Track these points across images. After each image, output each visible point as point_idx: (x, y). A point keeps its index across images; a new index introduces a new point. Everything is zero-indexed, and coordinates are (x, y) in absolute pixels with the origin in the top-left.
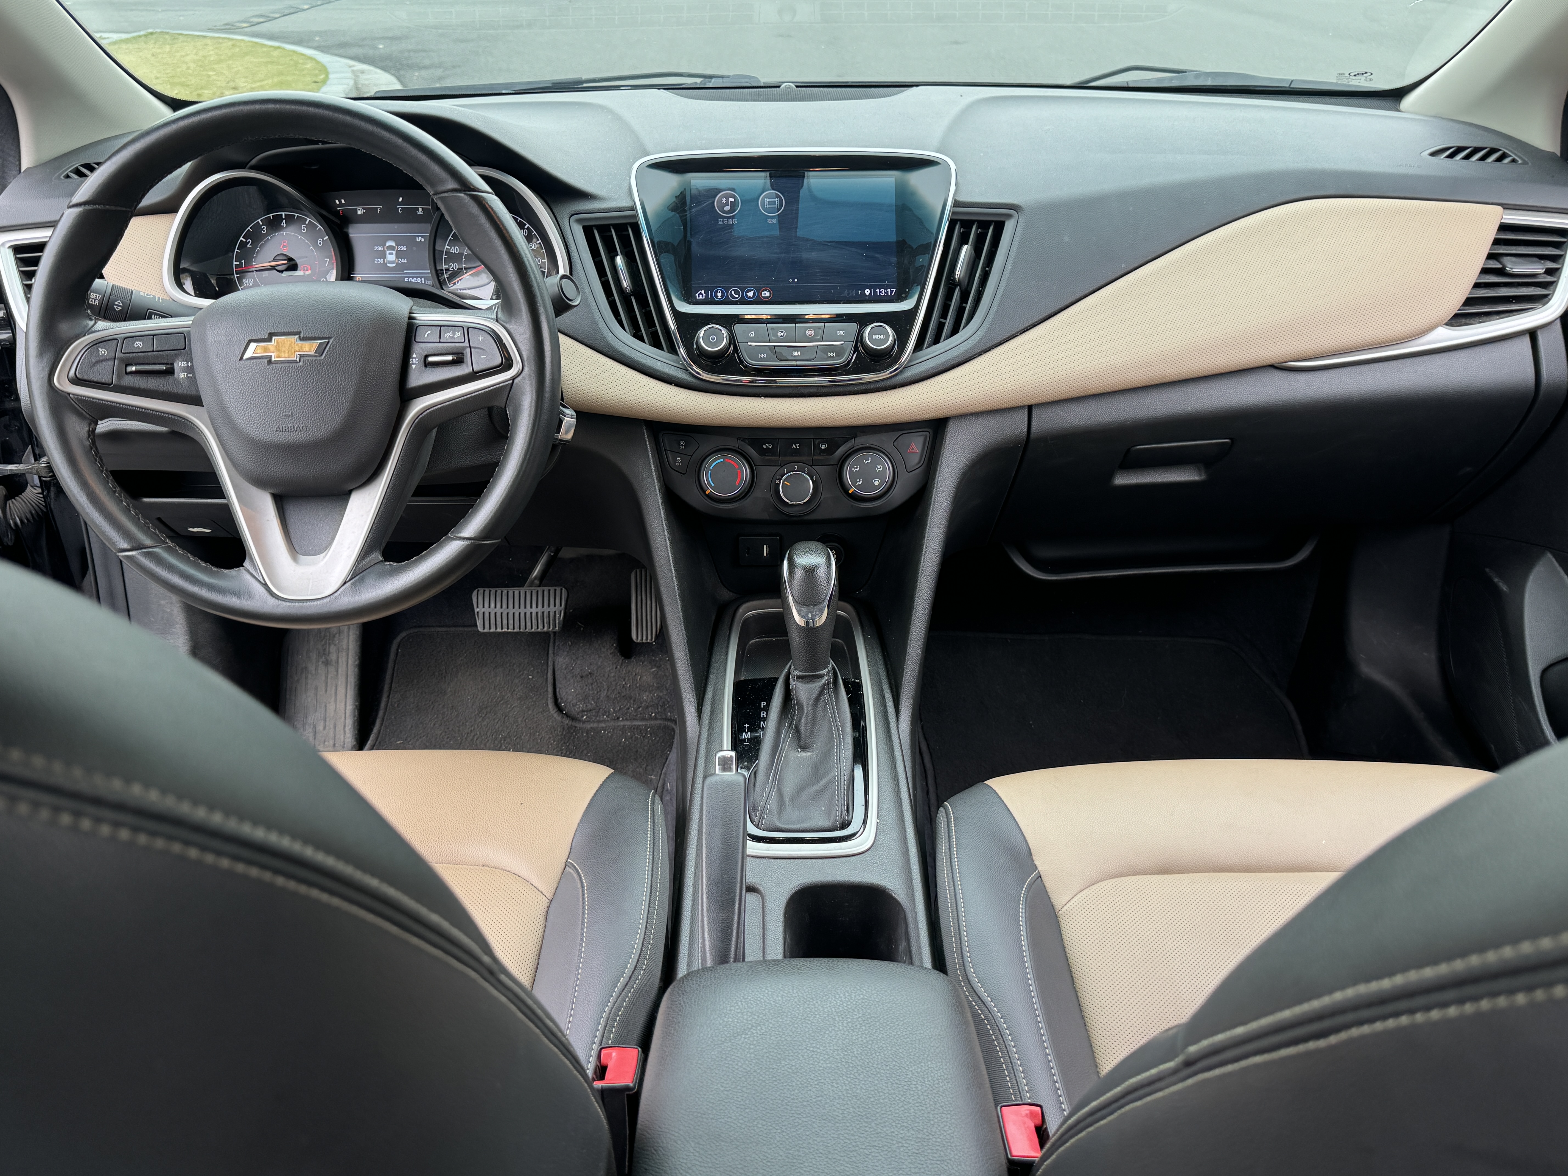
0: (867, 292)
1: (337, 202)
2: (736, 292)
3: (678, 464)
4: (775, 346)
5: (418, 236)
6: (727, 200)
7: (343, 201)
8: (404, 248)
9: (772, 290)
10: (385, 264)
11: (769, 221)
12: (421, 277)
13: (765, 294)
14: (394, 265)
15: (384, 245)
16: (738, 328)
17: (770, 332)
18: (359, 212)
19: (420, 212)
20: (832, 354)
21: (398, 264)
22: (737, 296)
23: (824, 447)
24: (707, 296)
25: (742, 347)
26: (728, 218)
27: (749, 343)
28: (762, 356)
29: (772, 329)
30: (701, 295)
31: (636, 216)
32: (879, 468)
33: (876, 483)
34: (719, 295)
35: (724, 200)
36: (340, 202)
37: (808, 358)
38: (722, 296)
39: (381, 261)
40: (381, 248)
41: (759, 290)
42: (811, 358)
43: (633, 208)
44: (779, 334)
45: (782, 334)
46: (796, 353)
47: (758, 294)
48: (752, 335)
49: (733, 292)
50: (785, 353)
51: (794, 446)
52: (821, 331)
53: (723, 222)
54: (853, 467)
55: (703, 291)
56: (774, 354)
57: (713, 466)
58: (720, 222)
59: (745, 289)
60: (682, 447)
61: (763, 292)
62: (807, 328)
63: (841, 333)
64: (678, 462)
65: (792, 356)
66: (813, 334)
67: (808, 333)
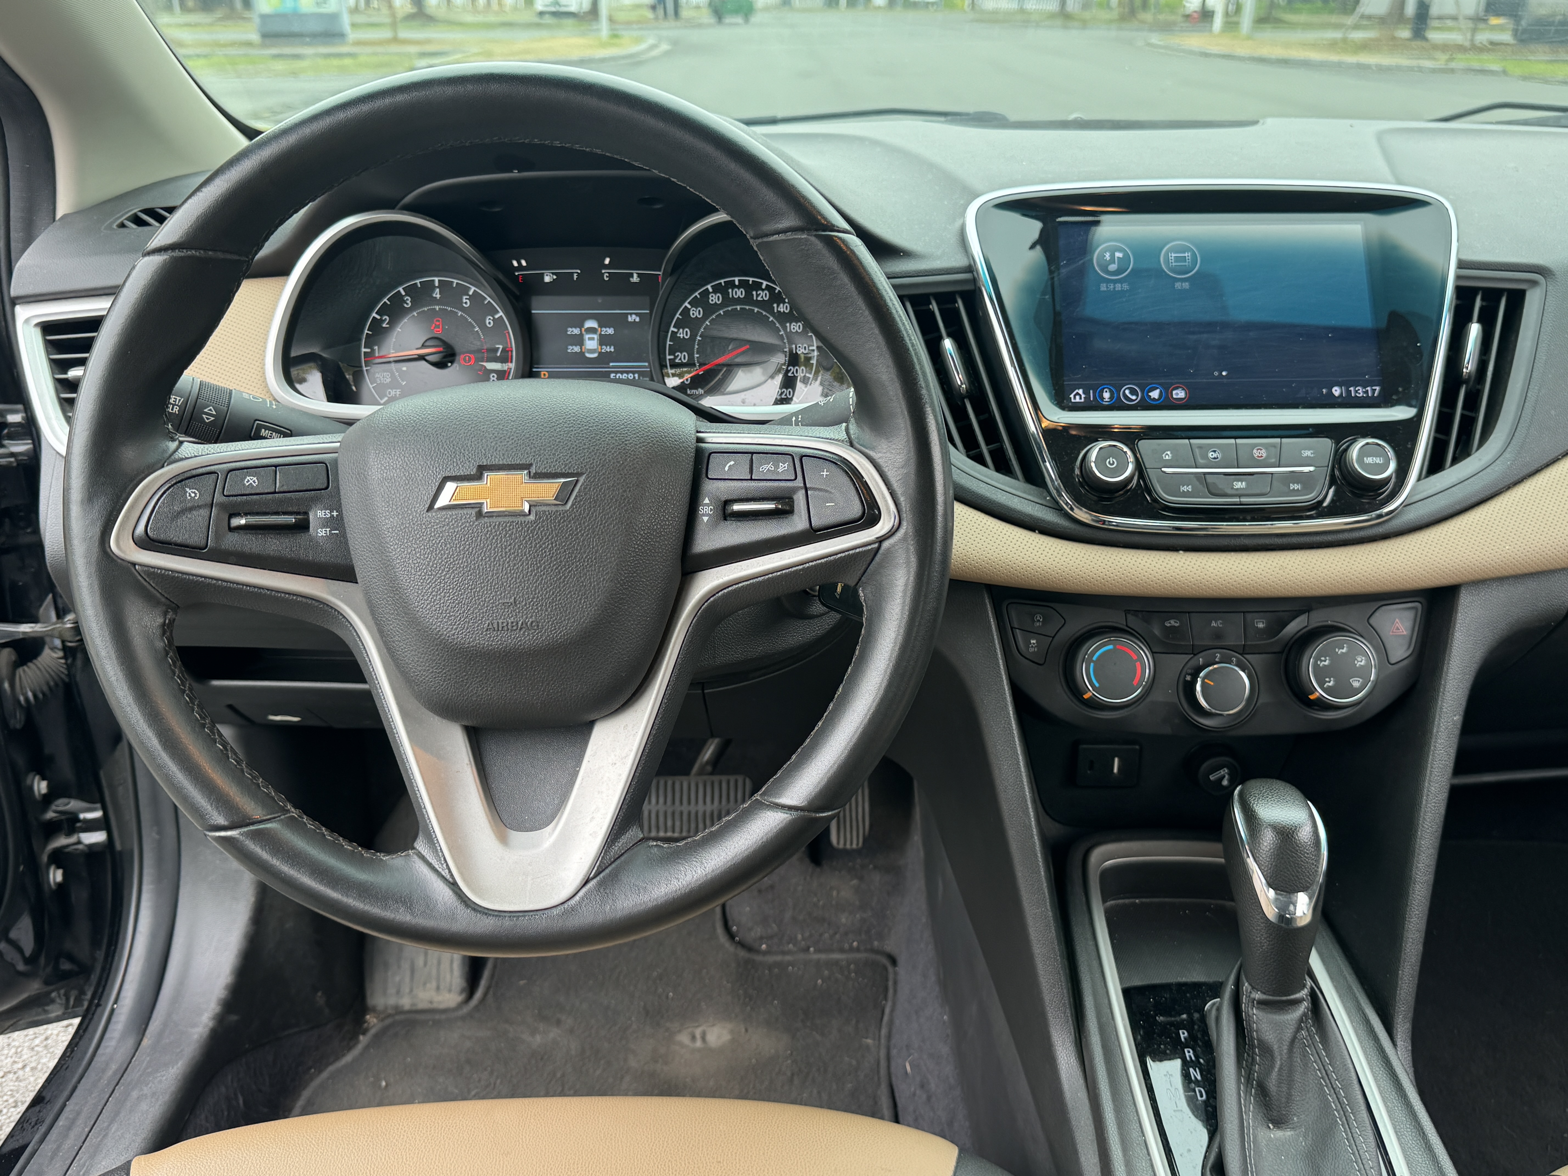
0: (1336, 391)
1: (515, 263)
2: (1133, 392)
3: (1031, 650)
4: (1205, 474)
5: (631, 314)
6: (1113, 256)
7: (524, 263)
8: (610, 331)
9: (1188, 387)
10: (582, 353)
11: (1178, 285)
12: (634, 373)
13: (1177, 394)
14: (595, 355)
15: (581, 326)
16: (1145, 445)
17: (1197, 451)
18: (547, 279)
19: (635, 279)
20: (1297, 487)
21: (600, 353)
22: (1134, 397)
23: (1261, 625)
24: (1087, 398)
25: (1153, 475)
26: (1115, 282)
27: (1163, 469)
28: (1184, 488)
29: (1200, 447)
30: (1078, 396)
31: (975, 281)
32: (1361, 662)
33: (1356, 684)
34: (1106, 395)
35: (1108, 256)
36: (519, 263)
37: (1258, 492)
38: (1111, 398)
39: (577, 349)
40: (576, 331)
41: (1167, 389)
42: (1265, 491)
43: (970, 269)
44: (1210, 455)
45: (1215, 455)
46: (1239, 485)
47: (1167, 393)
48: (1168, 456)
49: (1127, 392)
50: (1222, 484)
51: (1214, 624)
52: (1275, 451)
53: (1107, 288)
54: (1318, 658)
55: (1081, 391)
56: (1204, 487)
57: (1094, 658)
58: (1103, 287)
59: (1146, 388)
60: (1038, 624)
61: (1174, 392)
62: (1254, 446)
63: (1308, 453)
64: (1032, 647)
65: (1232, 488)
66: (1264, 455)
67: (1256, 453)
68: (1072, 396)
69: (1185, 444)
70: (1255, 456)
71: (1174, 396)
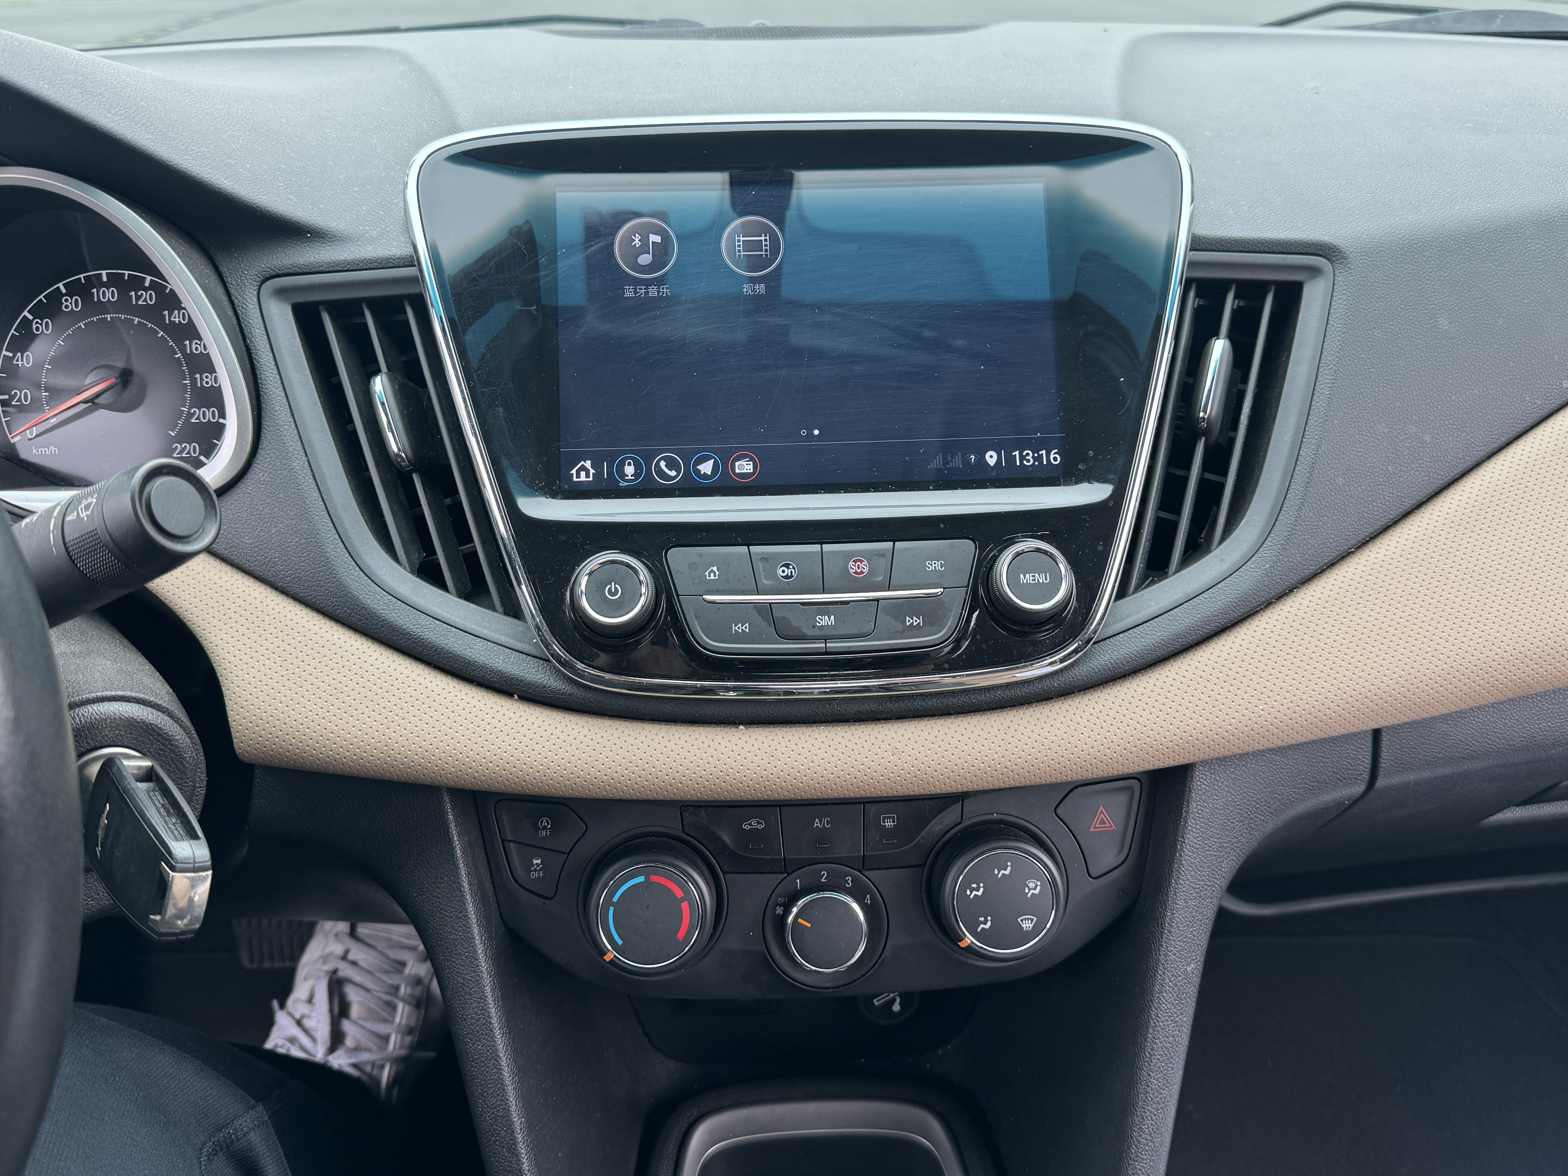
0: (991, 457)
2: (671, 464)
3: (534, 875)
4: (770, 603)
6: (645, 240)
9: (760, 457)
11: (747, 289)
13: (741, 470)
16: (677, 557)
17: (760, 566)
20: (916, 621)
22: (673, 473)
23: (889, 824)
24: (598, 475)
25: (688, 607)
26: (647, 283)
27: (704, 597)
28: (738, 628)
29: (765, 558)
30: (583, 473)
31: (418, 280)
32: (1034, 888)
33: (1027, 925)
34: (629, 470)
35: (637, 242)
37: (854, 631)
38: (636, 475)
41: (725, 460)
42: (864, 631)
43: (413, 261)
44: (780, 572)
45: (787, 572)
46: (825, 620)
47: (725, 466)
48: (713, 574)
50: (797, 622)
51: (817, 824)
52: (884, 563)
53: (636, 292)
54: (966, 885)
55: (588, 464)
56: (769, 624)
57: (615, 899)
58: (629, 293)
59: (692, 458)
60: (544, 833)
61: (737, 464)
62: (849, 555)
63: (935, 565)
64: (535, 870)
65: (814, 627)
66: (866, 570)
67: (852, 567)
68: (574, 472)
69: (741, 555)
70: (851, 571)
71: (737, 471)
